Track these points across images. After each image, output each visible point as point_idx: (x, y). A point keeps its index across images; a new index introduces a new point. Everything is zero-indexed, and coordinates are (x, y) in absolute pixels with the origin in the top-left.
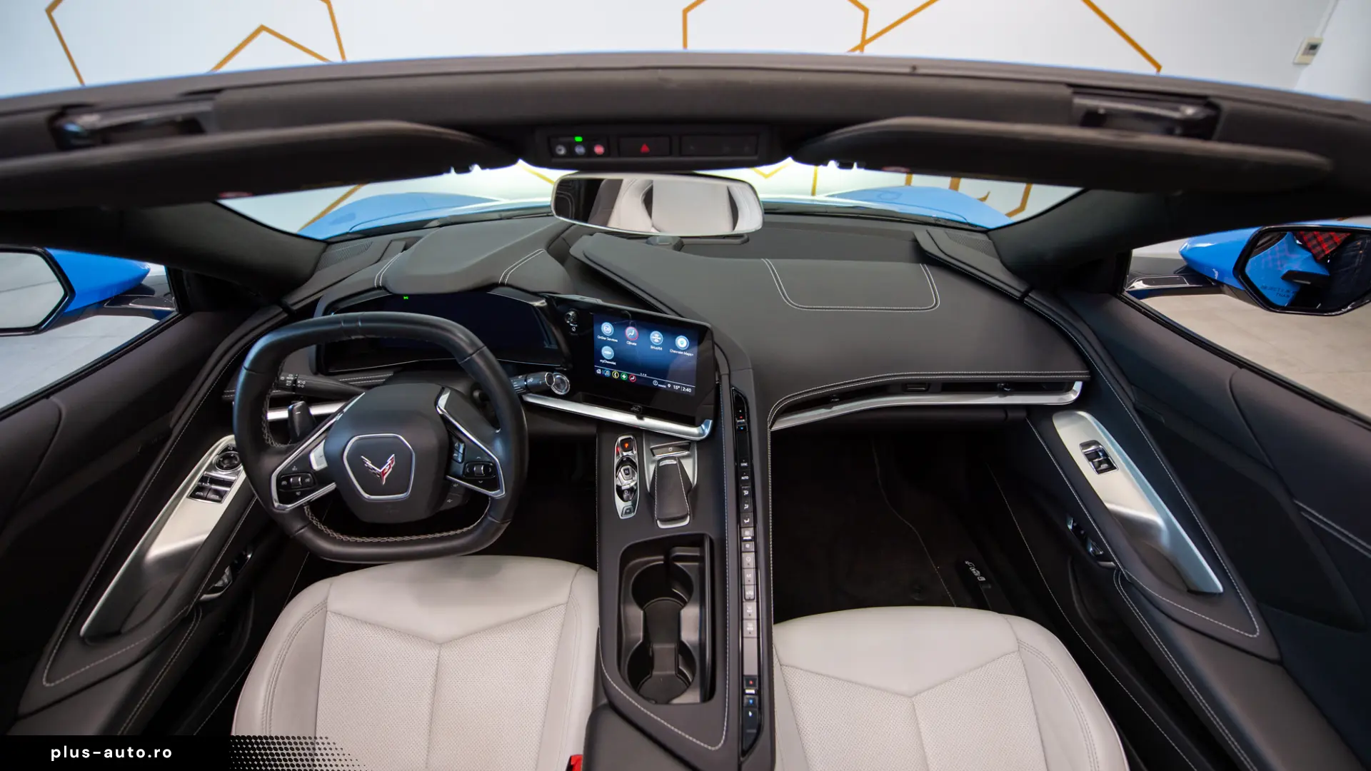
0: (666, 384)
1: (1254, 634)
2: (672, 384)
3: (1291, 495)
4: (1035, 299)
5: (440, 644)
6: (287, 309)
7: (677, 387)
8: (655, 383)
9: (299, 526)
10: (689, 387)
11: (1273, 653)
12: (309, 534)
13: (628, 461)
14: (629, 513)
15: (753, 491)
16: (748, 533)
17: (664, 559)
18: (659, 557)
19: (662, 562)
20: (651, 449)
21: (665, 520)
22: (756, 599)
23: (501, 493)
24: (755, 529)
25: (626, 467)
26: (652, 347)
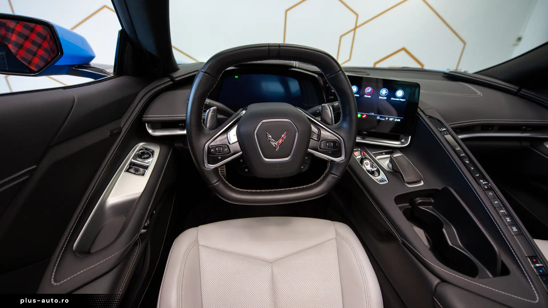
0: (385, 118)
2: (389, 118)
5: (271, 263)
6: (172, 79)
7: (391, 119)
8: (378, 118)
9: (215, 181)
10: (399, 119)
12: (222, 187)
13: (366, 158)
14: (383, 181)
15: (470, 160)
16: (482, 181)
17: (410, 205)
18: (408, 204)
19: (410, 207)
20: (373, 154)
21: (409, 183)
22: (510, 215)
23: (342, 159)
24: (485, 179)
25: (366, 161)
26: (380, 98)
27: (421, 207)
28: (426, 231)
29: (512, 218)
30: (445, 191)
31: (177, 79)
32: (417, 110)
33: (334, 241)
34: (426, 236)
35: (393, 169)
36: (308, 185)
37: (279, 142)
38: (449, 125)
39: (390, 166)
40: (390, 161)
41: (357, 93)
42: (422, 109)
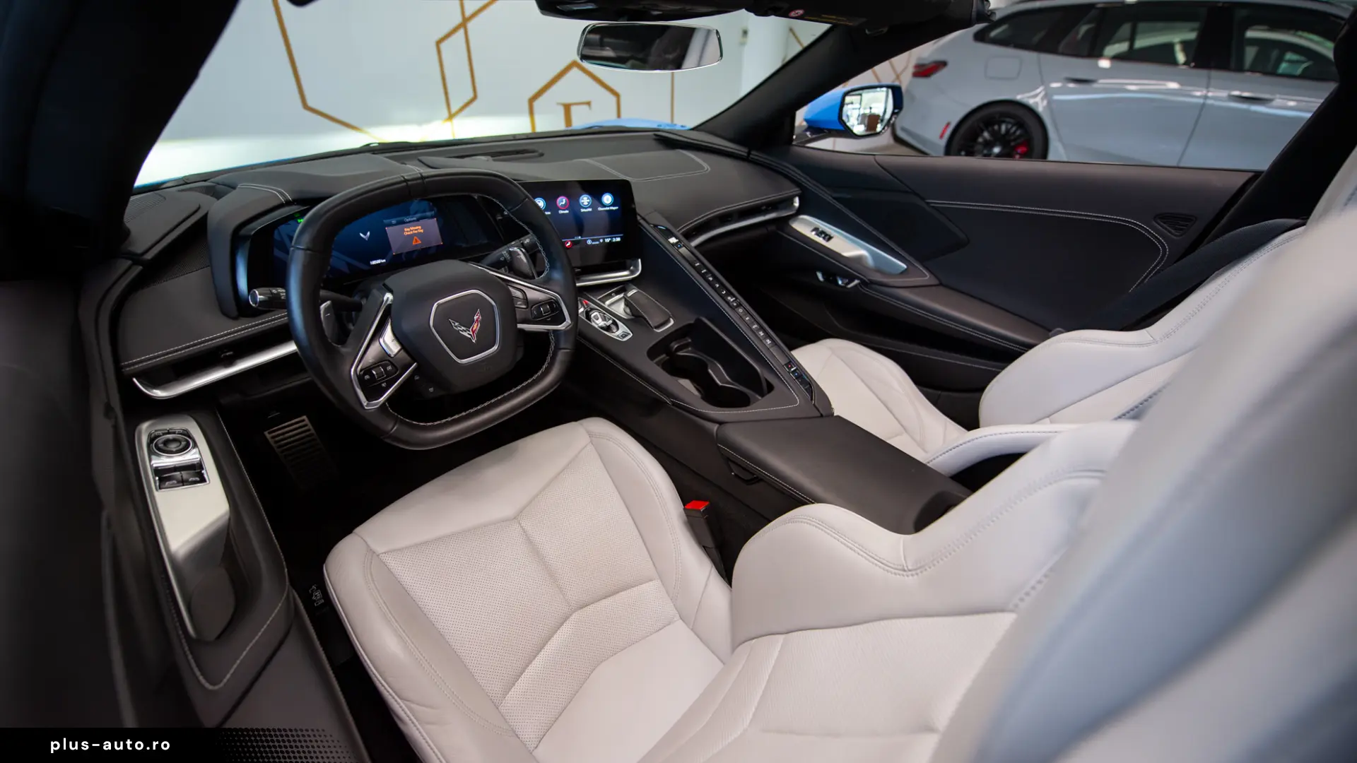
0: (598, 240)
1: (927, 278)
2: (604, 239)
3: (923, 199)
4: (755, 155)
5: (516, 518)
6: (136, 259)
7: (608, 240)
8: (589, 242)
9: (391, 425)
10: (618, 237)
11: (935, 281)
12: (404, 431)
13: (592, 309)
14: (626, 336)
15: (714, 276)
16: (729, 298)
17: (667, 355)
18: (664, 356)
19: (668, 358)
20: (599, 300)
21: (658, 327)
22: (762, 328)
23: (568, 324)
24: (733, 296)
25: (594, 314)
26: (582, 210)
27: (680, 353)
28: (693, 380)
29: (765, 331)
30: (698, 321)
31: (149, 256)
32: (636, 218)
33: (590, 447)
34: (695, 387)
35: (633, 315)
36: (534, 378)
37: (474, 329)
38: (679, 231)
39: (628, 310)
40: (625, 304)
41: (546, 209)
42: (643, 215)
